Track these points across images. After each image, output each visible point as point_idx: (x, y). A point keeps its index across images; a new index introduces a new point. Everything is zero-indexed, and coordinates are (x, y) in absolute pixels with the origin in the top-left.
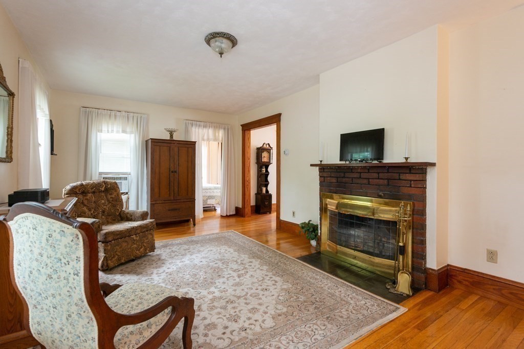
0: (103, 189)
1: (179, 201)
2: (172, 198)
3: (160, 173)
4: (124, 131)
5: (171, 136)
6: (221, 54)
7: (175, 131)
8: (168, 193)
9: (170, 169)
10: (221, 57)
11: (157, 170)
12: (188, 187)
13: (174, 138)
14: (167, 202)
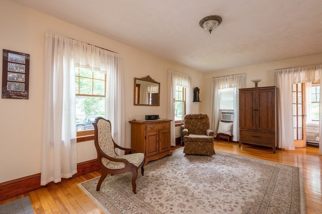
0: (199, 118)
1: (261, 131)
2: (255, 129)
3: (245, 110)
4: (230, 87)
5: (256, 85)
6: (210, 31)
7: (259, 81)
8: (252, 124)
9: (252, 108)
10: (210, 33)
11: (243, 109)
12: (268, 122)
13: (259, 86)
14: (250, 130)
